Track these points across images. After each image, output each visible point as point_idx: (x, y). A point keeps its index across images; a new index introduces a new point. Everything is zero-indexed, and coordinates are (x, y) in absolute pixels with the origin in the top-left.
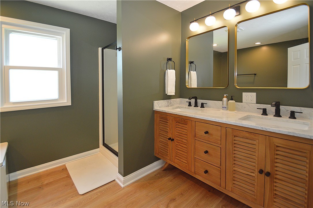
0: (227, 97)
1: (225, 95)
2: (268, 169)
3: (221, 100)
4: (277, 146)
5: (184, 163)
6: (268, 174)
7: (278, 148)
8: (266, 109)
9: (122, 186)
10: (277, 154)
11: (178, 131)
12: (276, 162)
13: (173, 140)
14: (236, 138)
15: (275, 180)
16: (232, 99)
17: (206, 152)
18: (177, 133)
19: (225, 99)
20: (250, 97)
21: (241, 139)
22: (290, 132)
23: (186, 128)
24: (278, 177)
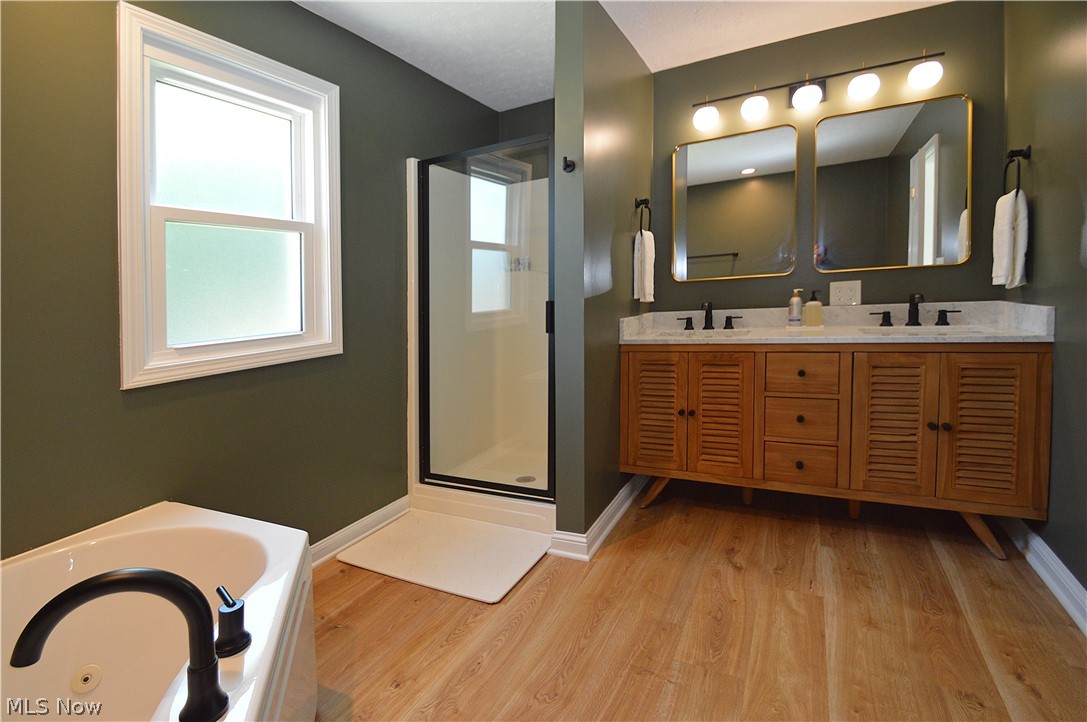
0: (800, 294)
1: (796, 291)
2: (945, 418)
3: (786, 304)
4: (963, 369)
5: (727, 465)
6: (947, 427)
7: (967, 373)
8: (889, 313)
9: (586, 558)
10: (963, 385)
11: (707, 388)
12: (962, 400)
13: (692, 413)
14: (877, 372)
15: (959, 436)
16: (814, 299)
17: (801, 419)
18: (705, 394)
19: (795, 300)
20: (846, 293)
21: (888, 372)
22: (990, 337)
23: (736, 376)
24: (965, 427)
